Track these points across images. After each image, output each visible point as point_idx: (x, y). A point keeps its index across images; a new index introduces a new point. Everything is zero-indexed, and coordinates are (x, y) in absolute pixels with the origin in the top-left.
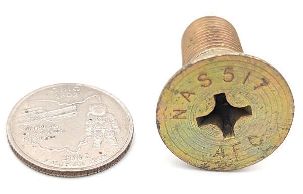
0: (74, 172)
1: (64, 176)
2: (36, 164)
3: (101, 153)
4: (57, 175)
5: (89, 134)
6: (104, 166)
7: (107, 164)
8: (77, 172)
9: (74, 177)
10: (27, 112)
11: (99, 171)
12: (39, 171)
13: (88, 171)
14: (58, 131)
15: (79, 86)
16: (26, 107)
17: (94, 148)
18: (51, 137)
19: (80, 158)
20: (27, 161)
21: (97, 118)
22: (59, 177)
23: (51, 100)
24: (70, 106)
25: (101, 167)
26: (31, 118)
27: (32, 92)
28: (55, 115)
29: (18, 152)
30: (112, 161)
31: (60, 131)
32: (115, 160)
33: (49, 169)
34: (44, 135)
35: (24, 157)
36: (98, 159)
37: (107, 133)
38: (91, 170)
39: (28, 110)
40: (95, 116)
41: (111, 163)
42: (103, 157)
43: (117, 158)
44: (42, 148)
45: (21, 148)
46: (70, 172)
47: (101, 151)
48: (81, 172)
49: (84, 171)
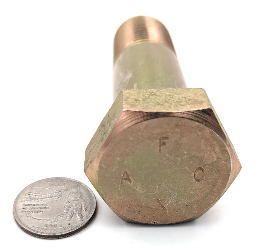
0: (49, 236)
1: (43, 238)
2: (26, 228)
3: (69, 224)
4: (39, 237)
5: (65, 211)
6: (70, 233)
7: (72, 232)
8: (51, 236)
9: (49, 239)
10: (29, 195)
11: (66, 236)
12: (28, 233)
13: (58, 235)
14: (45, 208)
15: (67, 180)
16: (29, 192)
17: (66, 221)
18: (40, 212)
19: (55, 227)
20: (21, 226)
21: (73, 201)
22: (40, 238)
23: (46, 188)
24: (57, 192)
25: (67, 233)
26: (31, 198)
27: (36, 182)
28: (47, 198)
29: (16, 219)
30: (76, 230)
31: (47, 208)
32: (78, 229)
33: (33, 232)
34: (36, 210)
35: (20, 223)
36: (67, 229)
37: (77, 211)
38: (60, 235)
39: (30, 193)
40: (73, 200)
41: (75, 232)
42: (70, 227)
43: (80, 228)
44: (32, 219)
45: (19, 218)
46: (46, 236)
47: (70, 223)
48: (53, 236)
49: (56, 236)
